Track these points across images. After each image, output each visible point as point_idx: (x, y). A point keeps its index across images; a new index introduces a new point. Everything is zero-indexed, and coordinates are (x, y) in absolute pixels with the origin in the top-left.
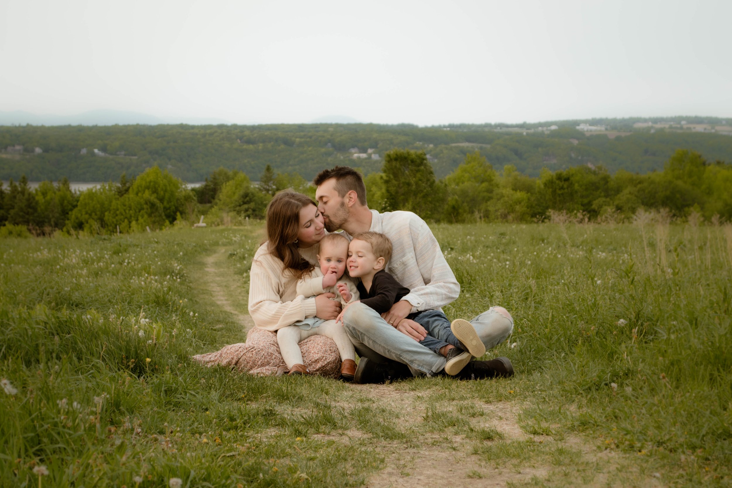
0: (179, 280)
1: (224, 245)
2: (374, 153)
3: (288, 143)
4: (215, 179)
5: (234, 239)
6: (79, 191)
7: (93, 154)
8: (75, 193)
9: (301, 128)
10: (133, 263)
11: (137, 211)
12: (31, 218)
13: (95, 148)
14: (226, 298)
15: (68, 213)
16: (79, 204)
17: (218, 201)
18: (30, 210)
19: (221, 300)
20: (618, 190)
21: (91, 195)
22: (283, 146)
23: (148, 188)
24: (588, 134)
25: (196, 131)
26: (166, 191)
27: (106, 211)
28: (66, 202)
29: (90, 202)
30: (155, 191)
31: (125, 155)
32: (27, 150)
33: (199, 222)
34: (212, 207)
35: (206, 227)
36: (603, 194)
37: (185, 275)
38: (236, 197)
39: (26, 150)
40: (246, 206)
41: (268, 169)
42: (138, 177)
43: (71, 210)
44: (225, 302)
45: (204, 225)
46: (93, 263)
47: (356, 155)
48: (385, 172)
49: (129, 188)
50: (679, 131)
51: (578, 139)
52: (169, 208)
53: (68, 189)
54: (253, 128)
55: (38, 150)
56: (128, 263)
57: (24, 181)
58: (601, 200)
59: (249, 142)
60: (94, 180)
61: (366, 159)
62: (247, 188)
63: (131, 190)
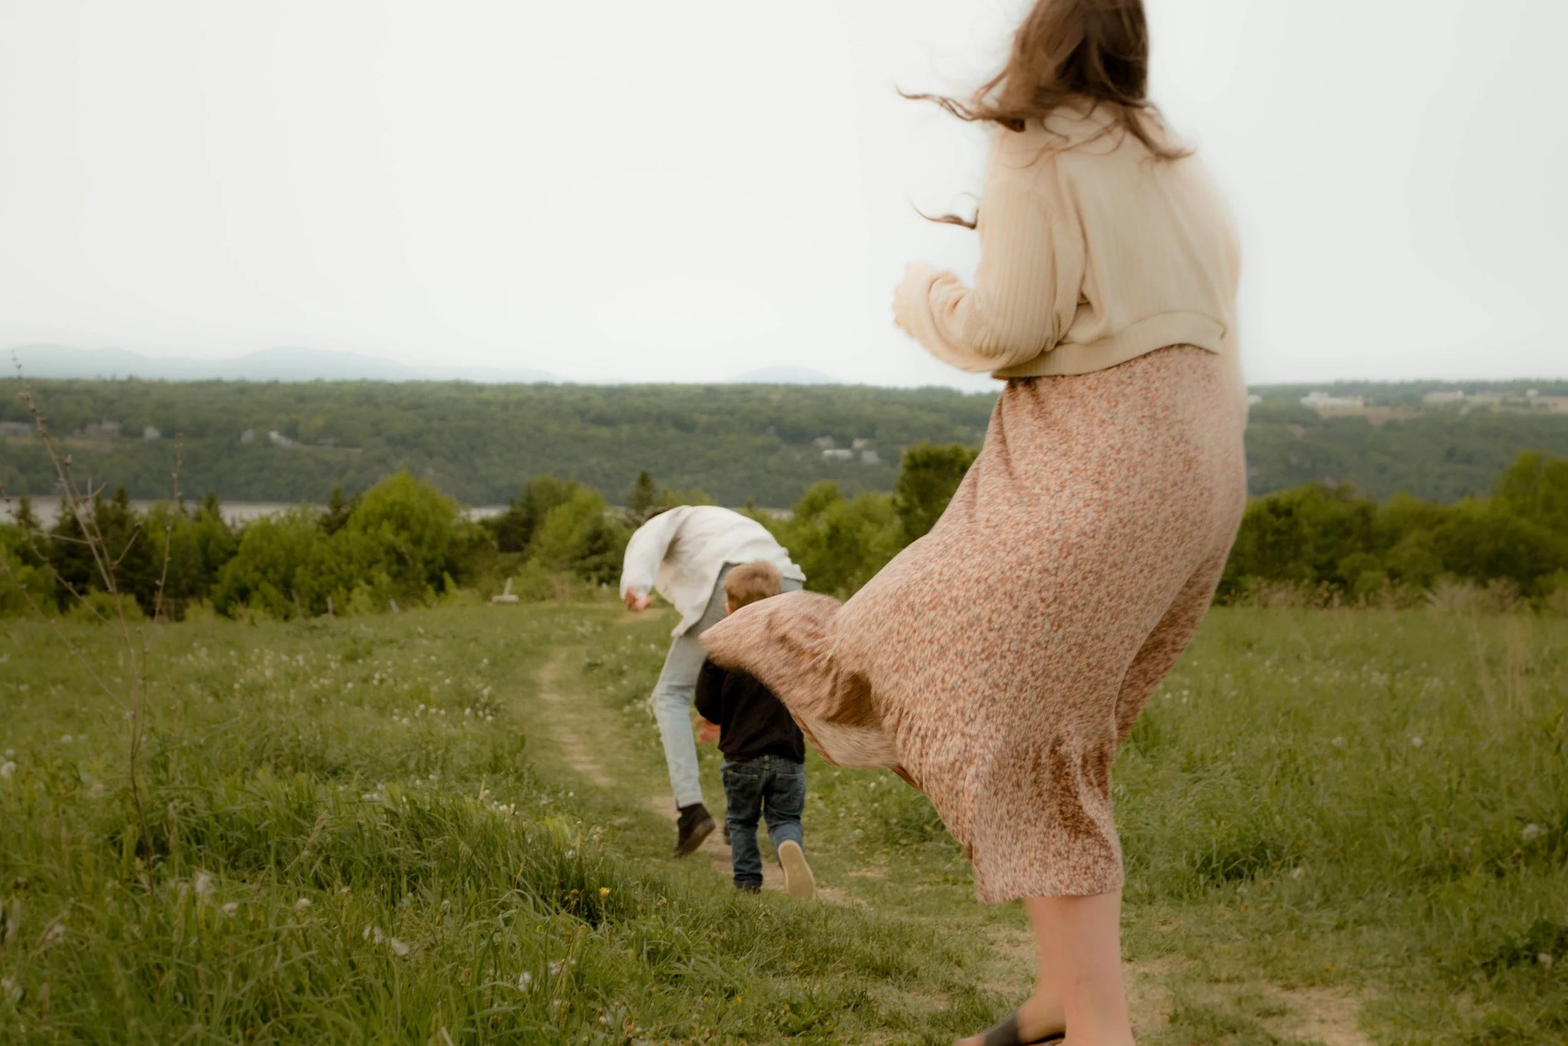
0: (489, 718)
1: (562, 642)
2: (868, 448)
3: (683, 424)
4: (530, 499)
5: (579, 629)
6: (242, 521)
7: (268, 443)
8: (234, 525)
9: (711, 392)
10: (391, 682)
11: (365, 564)
12: (139, 577)
13: (272, 429)
14: (591, 758)
15: (216, 569)
16: (241, 548)
17: (536, 547)
18: (137, 561)
19: (581, 762)
20: (1393, 537)
21: (266, 531)
22: (672, 432)
23: (387, 516)
24: (1325, 416)
25: (486, 395)
26: (425, 524)
27: (297, 566)
28: (212, 544)
29: (265, 544)
30: (403, 525)
31: (336, 445)
32: (130, 432)
33: (501, 593)
34: (523, 560)
35: (516, 603)
36: (1359, 545)
37: (502, 707)
38: (575, 539)
39: (126, 432)
40: (596, 559)
41: (644, 480)
42: (366, 495)
43: (224, 562)
44: (591, 767)
45: (514, 598)
46: (306, 680)
47: (828, 453)
48: (902, 490)
49: (347, 516)
50: (1523, 412)
51: (1304, 424)
52: (433, 561)
53: (217, 517)
54: (610, 393)
55: (151, 433)
56: (382, 681)
57: (122, 498)
58: (1356, 558)
59: (601, 420)
60: (269, 497)
61: (848, 461)
62: (599, 520)
63: (351, 522)
